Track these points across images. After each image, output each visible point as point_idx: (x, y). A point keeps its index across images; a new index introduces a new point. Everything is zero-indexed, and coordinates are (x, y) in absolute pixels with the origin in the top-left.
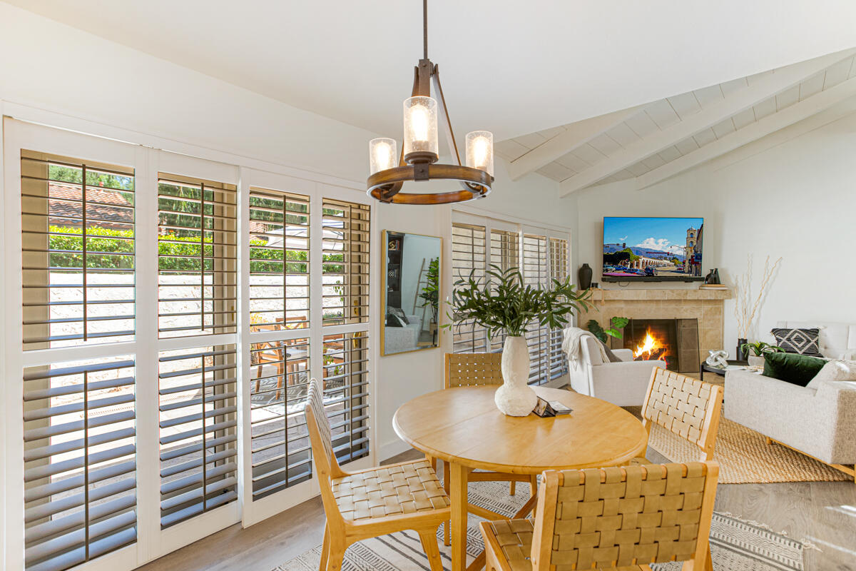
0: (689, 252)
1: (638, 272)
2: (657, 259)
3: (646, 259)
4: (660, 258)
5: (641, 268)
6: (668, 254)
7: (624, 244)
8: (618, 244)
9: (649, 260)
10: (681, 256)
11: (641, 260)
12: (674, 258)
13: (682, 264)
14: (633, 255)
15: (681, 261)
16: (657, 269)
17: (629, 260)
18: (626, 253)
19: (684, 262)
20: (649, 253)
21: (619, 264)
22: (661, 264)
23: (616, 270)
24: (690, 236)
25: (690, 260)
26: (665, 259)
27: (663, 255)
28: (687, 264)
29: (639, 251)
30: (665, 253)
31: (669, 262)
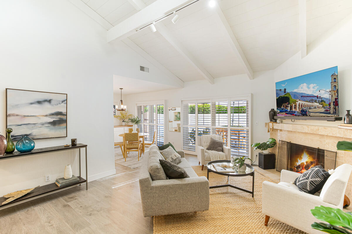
0: (334, 96)
1: (296, 113)
2: (309, 102)
3: (301, 102)
4: (311, 101)
5: (298, 110)
6: (317, 97)
7: (285, 89)
8: (280, 90)
9: (303, 103)
10: (327, 99)
11: (298, 103)
12: (322, 101)
13: (328, 106)
14: (292, 99)
15: (327, 103)
16: (310, 110)
17: (289, 103)
18: (287, 97)
19: (330, 105)
20: (304, 97)
21: (282, 107)
22: (313, 106)
23: (280, 112)
24: (333, 80)
25: (334, 102)
26: (316, 101)
27: (314, 98)
28: (332, 106)
29: (296, 95)
30: (315, 96)
31: (318, 104)
